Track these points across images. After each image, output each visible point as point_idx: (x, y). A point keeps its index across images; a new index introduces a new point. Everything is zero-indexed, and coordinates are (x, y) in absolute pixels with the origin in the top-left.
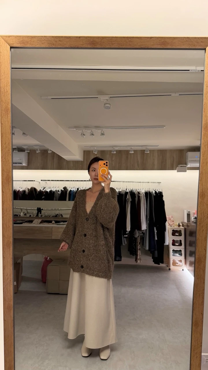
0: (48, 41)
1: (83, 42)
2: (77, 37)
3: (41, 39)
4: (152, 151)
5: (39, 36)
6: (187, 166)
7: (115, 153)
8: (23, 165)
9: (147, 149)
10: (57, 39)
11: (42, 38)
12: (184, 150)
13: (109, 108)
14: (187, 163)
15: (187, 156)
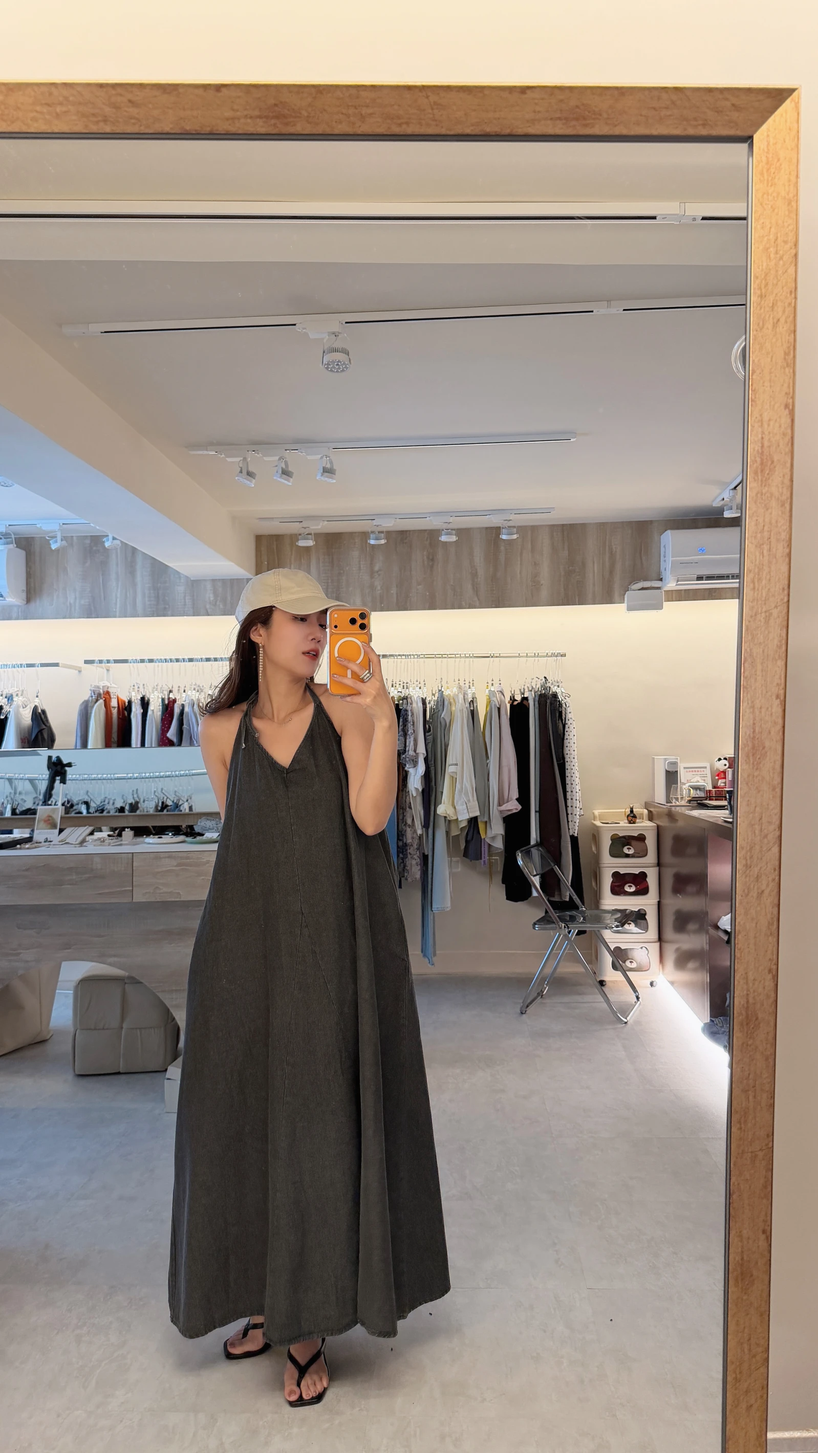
0: (80, 104)
1: (233, 110)
2: (206, 87)
3: (51, 94)
4: (529, 532)
5: (39, 85)
7: (383, 542)
8: (6, 599)
9: (511, 524)
10: (121, 95)
11: (53, 89)
12: (651, 522)
13: (342, 366)
14: (663, 574)
15: (665, 546)
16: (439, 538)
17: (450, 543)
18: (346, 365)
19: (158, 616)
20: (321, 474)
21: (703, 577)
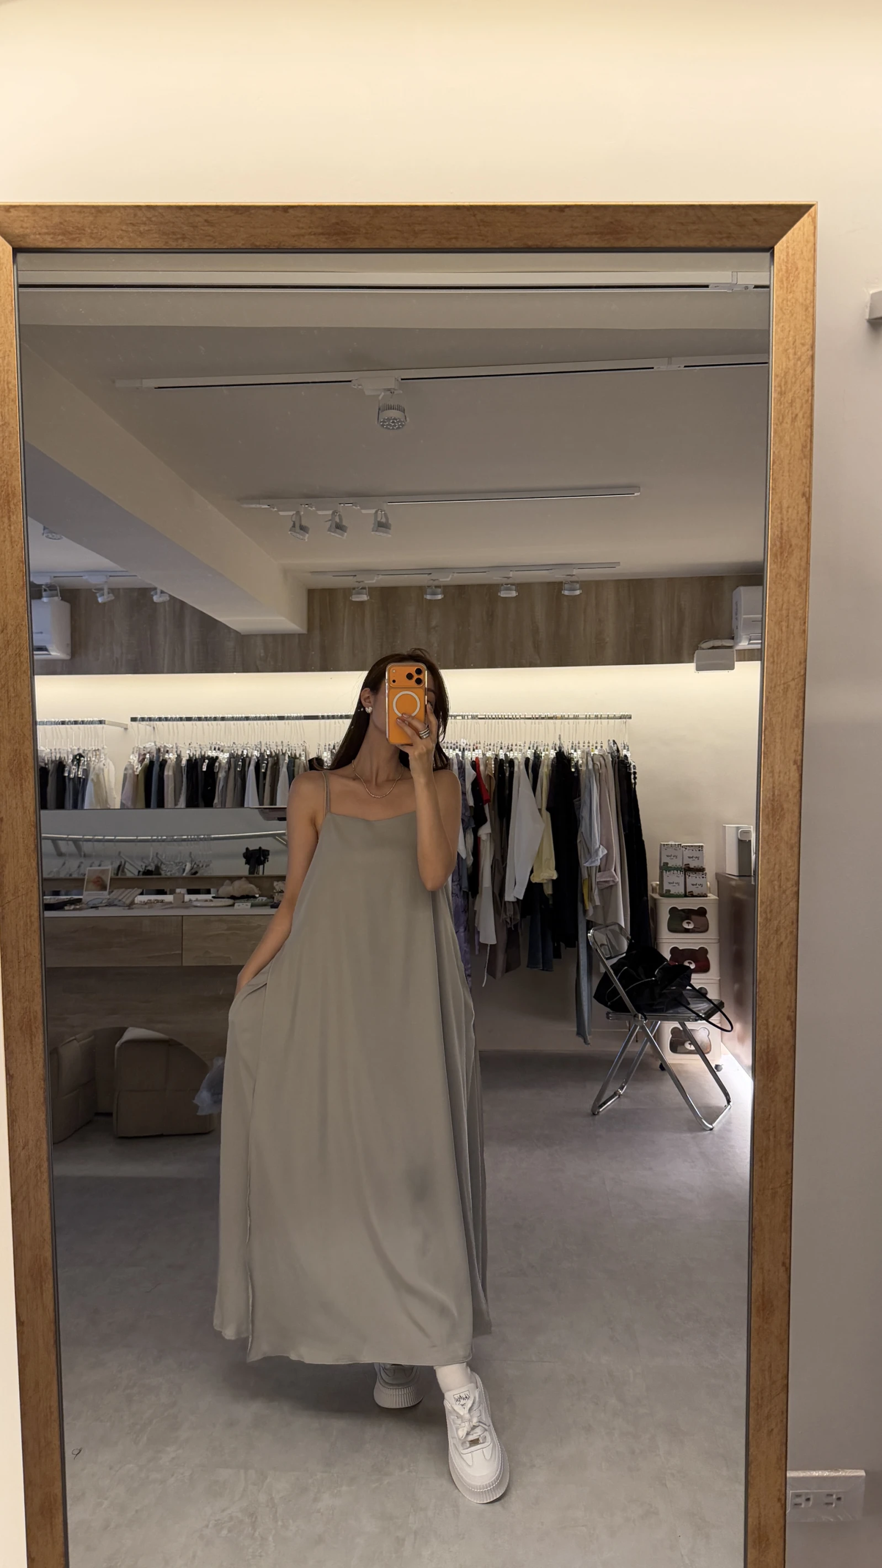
0: (161, 223)
1: (298, 228)
2: (274, 208)
3: (135, 215)
4: (593, 587)
5: (125, 207)
6: (737, 644)
7: (440, 597)
8: (52, 653)
9: (571, 579)
10: (198, 216)
11: (139, 213)
12: (722, 578)
13: (398, 424)
14: (733, 633)
15: (736, 603)
16: (498, 595)
17: (510, 598)
18: (402, 424)
19: (205, 672)
20: (375, 530)
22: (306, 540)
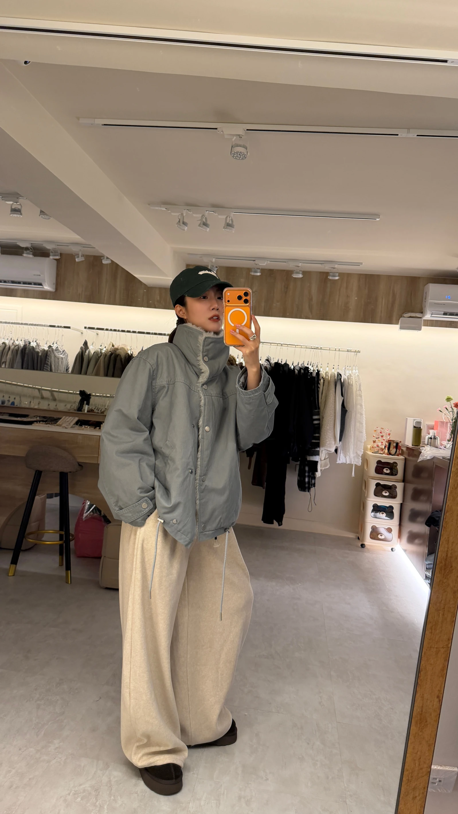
4: (346, 276)
6: (424, 316)
7: (259, 274)
8: (44, 287)
9: (334, 270)
12: (419, 278)
13: (242, 156)
14: (423, 309)
15: (426, 293)
16: (291, 275)
17: (298, 278)
18: (245, 156)
19: (127, 305)
20: (225, 228)
21: (447, 314)
22: (186, 231)
